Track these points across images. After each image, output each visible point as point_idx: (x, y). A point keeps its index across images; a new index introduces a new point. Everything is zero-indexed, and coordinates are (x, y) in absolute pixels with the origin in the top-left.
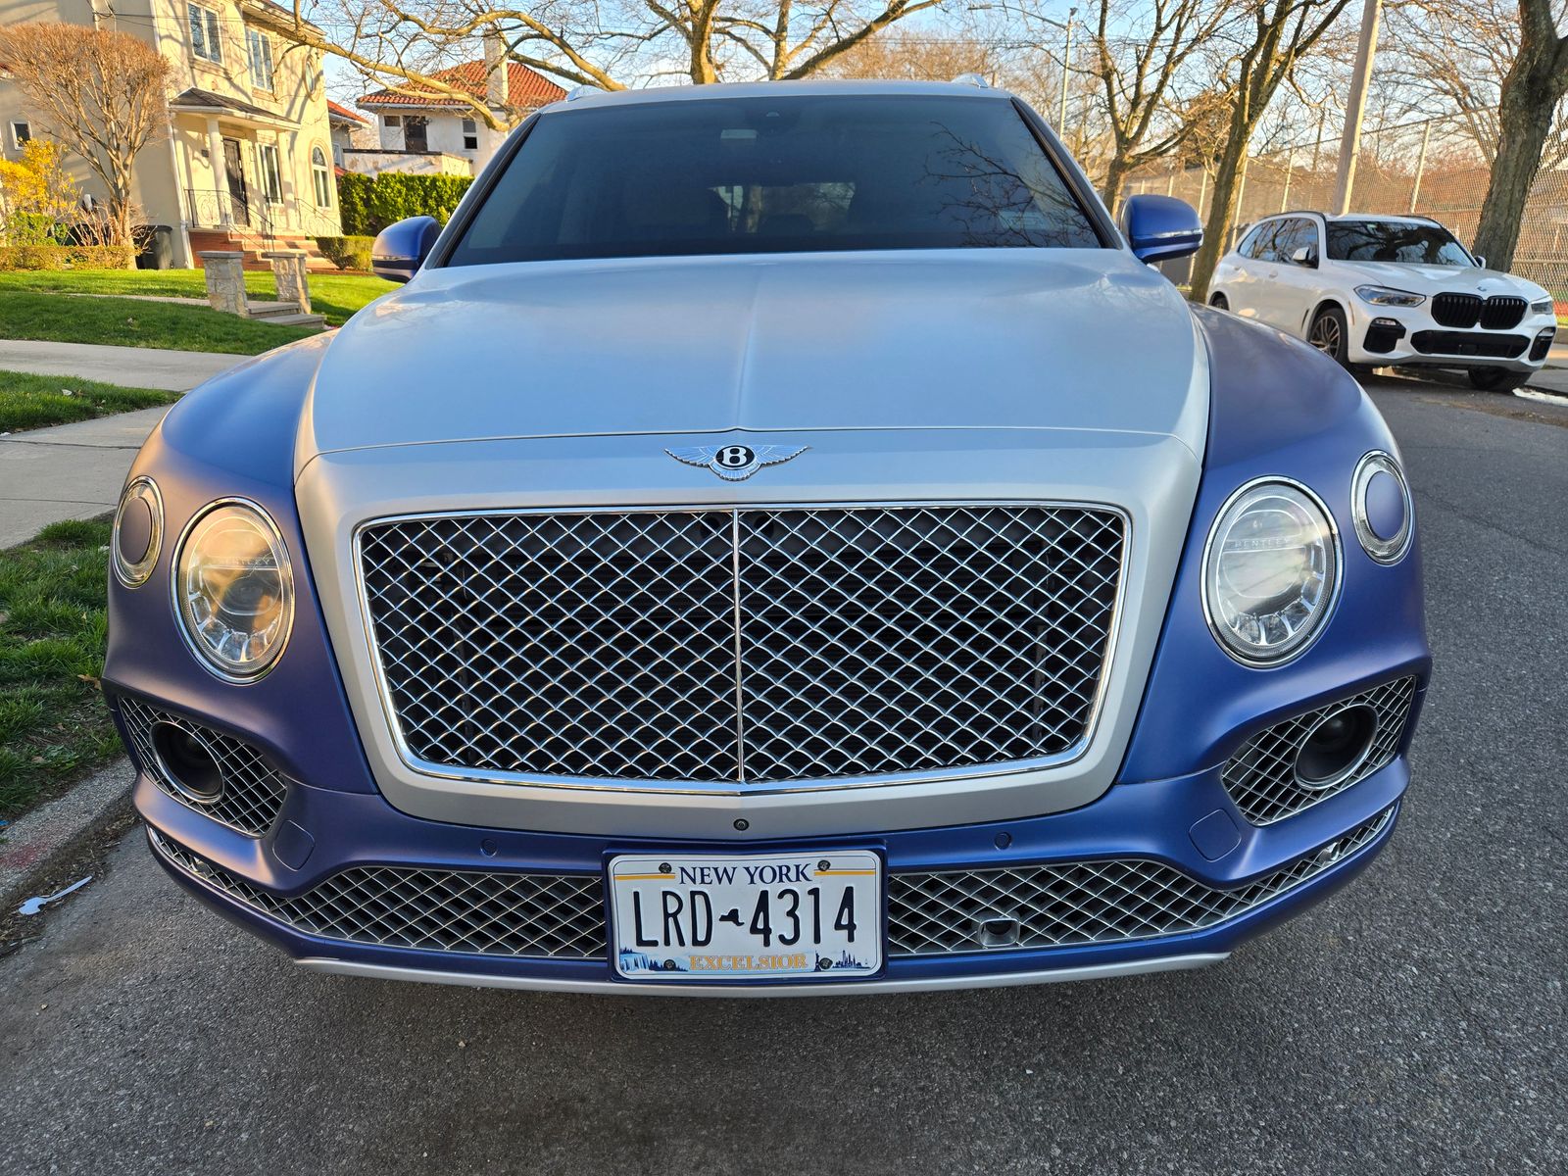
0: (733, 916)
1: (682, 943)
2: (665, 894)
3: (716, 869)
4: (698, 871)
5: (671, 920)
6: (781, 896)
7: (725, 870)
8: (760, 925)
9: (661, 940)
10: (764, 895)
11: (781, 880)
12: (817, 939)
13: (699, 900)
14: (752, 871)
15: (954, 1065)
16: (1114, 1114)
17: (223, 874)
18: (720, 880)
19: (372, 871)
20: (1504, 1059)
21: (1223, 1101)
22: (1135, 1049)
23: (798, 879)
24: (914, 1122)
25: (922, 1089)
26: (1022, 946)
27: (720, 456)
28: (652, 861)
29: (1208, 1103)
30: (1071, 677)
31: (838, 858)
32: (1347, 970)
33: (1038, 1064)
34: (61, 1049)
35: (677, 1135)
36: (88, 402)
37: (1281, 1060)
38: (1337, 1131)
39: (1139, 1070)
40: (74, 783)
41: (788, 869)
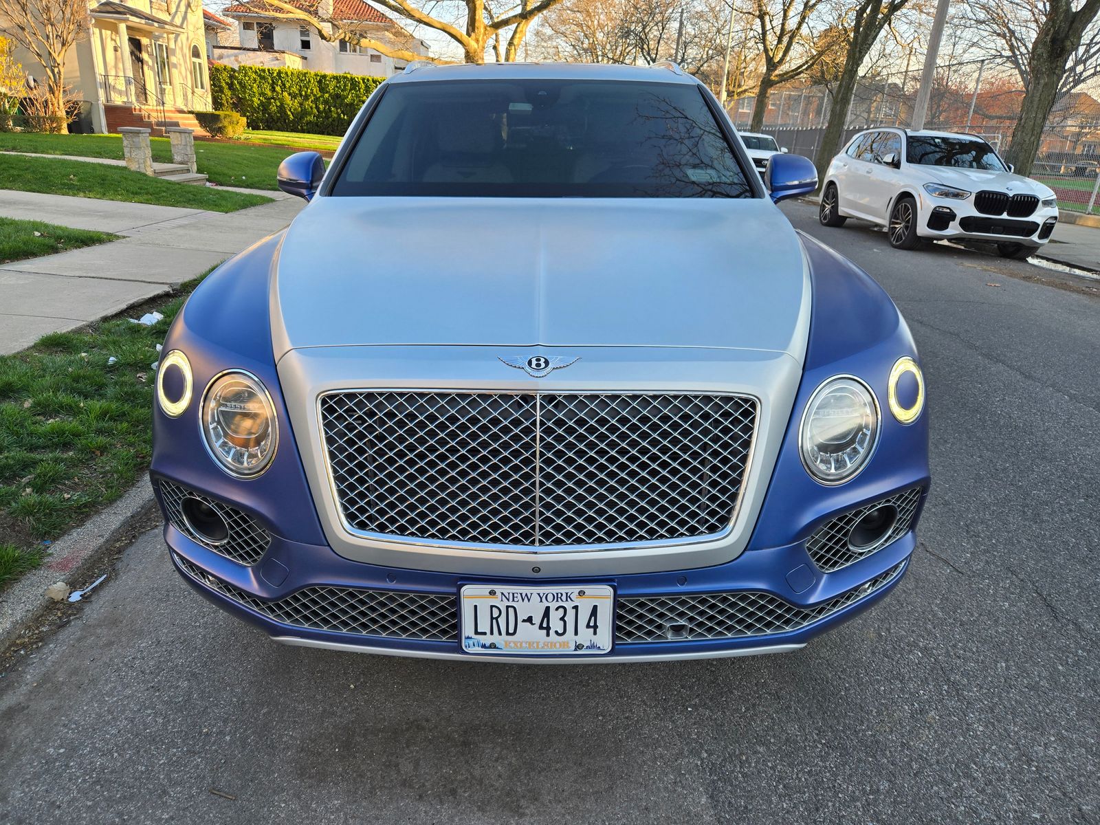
0: (530, 620)
1: (500, 633)
2: (492, 607)
3: (521, 594)
4: (511, 595)
5: (494, 621)
6: (557, 609)
7: (526, 595)
8: (545, 625)
9: (488, 632)
10: (548, 609)
11: (557, 601)
12: (576, 633)
13: (511, 611)
14: (541, 595)
15: (646, 704)
16: (738, 735)
17: (227, 586)
18: (523, 600)
19: (322, 589)
20: (967, 708)
21: (802, 728)
22: (752, 697)
23: (567, 600)
24: (622, 737)
25: (627, 718)
26: (690, 638)
27: (530, 363)
28: (485, 589)
29: (793, 729)
30: (724, 491)
31: (589, 589)
32: (879, 653)
33: (695, 705)
34: (107, 685)
35: (484, 741)
36: (52, 241)
37: (837, 705)
38: (866, 747)
39: (754, 710)
40: (88, 516)
41: (562, 594)
